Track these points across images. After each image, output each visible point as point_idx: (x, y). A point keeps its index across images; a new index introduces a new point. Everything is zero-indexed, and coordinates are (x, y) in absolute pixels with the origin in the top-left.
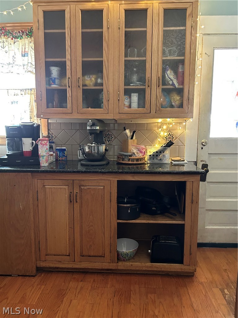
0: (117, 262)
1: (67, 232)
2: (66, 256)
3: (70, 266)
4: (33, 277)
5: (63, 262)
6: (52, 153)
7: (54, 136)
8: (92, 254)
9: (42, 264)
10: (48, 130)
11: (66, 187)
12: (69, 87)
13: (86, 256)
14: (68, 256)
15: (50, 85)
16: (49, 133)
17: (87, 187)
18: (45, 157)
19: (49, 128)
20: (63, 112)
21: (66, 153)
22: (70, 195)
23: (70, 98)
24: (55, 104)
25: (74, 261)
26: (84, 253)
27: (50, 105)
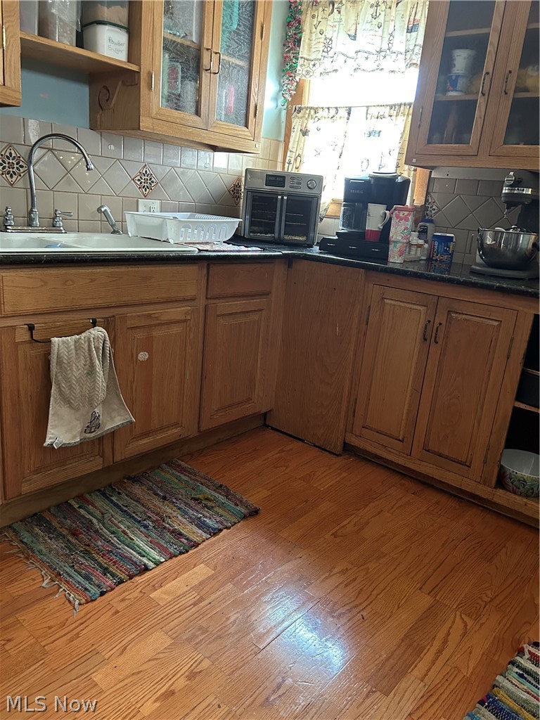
0: (495, 488)
1: (408, 396)
2: (396, 439)
3: (401, 461)
4: (335, 456)
5: (390, 449)
6: (421, 242)
7: (436, 208)
8: (446, 453)
9: (353, 440)
10: (428, 193)
11: (422, 309)
12: (483, 95)
13: (434, 453)
14: (400, 440)
15: (445, 91)
16: (426, 200)
17: (464, 316)
18: (399, 245)
19: (430, 190)
20: (459, 153)
21: (451, 247)
22: (426, 325)
23: (480, 122)
24: (445, 136)
25: (410, 455)
26: (430, 447)
27: (436, 136)
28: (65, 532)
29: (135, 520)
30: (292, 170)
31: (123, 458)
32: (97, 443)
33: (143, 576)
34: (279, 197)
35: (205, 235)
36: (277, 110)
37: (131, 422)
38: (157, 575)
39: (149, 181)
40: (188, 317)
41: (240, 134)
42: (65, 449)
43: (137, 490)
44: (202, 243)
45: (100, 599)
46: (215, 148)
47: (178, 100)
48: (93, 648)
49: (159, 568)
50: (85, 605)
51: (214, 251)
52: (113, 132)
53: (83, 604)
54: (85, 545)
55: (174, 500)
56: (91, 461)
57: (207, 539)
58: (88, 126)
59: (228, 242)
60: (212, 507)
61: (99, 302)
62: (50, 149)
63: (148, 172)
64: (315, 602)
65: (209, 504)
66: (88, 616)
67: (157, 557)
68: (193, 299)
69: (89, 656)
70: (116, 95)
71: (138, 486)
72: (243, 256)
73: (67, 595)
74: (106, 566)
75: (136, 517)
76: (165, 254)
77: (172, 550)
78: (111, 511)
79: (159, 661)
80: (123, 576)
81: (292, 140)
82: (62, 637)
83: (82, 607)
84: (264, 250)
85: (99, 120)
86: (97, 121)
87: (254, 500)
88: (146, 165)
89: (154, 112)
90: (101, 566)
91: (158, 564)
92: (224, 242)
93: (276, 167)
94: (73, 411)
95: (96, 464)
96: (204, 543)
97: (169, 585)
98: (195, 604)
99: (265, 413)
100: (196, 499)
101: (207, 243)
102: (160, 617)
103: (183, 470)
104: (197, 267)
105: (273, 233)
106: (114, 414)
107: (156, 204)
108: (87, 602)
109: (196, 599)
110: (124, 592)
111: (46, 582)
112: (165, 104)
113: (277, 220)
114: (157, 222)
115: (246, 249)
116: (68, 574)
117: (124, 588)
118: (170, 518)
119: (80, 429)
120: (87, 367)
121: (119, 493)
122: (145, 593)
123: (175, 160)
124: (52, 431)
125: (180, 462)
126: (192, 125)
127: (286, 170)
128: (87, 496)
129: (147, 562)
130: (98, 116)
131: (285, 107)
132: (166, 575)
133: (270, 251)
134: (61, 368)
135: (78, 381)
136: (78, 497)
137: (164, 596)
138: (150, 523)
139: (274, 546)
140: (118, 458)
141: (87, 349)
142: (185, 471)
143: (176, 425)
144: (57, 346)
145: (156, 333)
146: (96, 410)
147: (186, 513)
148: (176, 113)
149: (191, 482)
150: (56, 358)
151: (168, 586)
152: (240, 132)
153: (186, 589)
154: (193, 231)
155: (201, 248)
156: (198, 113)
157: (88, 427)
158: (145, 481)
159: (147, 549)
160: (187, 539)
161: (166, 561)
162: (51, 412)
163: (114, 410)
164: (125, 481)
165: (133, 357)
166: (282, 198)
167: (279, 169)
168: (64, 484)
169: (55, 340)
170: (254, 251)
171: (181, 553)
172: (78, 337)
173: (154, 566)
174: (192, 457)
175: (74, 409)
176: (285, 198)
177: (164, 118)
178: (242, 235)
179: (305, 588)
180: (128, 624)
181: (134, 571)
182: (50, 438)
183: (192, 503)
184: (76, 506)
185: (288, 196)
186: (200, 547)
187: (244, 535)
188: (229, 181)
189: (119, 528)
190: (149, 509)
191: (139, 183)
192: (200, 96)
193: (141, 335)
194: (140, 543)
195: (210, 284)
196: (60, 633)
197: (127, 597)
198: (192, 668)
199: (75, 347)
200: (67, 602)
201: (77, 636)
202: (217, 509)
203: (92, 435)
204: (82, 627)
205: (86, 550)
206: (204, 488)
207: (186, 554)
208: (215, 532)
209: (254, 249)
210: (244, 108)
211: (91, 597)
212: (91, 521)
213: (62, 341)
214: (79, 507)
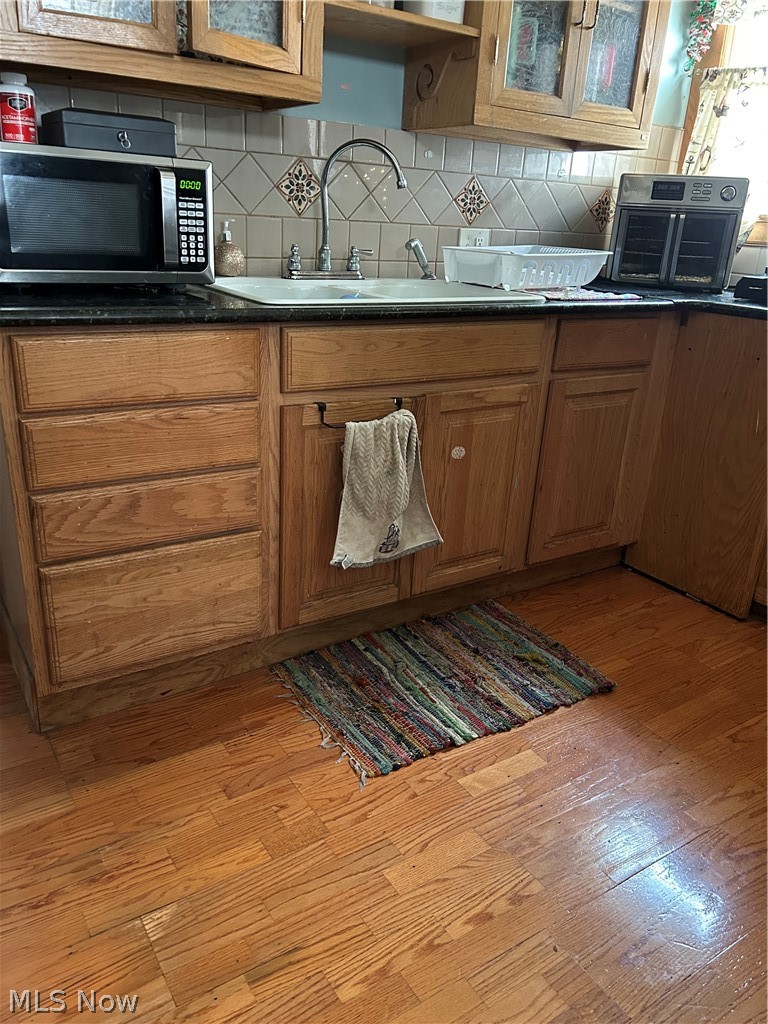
4: (735, 621)
28: (348, 680)
29: (437, 676)
30: (694, 171)
31: (424, 590)
32: (393, 567)
33: (448, 753)
34: (673, 216)
35: (555, 277)
36: (676, 79)
37: (438, 542)
38: (467, 754)
39: (476, 201)
40: (524, 399)
41: (619, 121)
42: (354, 570)
43: (439, 636)
44: (549, 290)
45: (393, 775)
46: (574, 145)
47: (531, 74)
48: (385, 836)
49: (469, 745)
50: (374, 780)
51: (569, 300)
52: (432, 131)
53: (371, 777)
54: (373, 700)
55: (490, 657)
56: (384, 590)
57: (537, 717)
58: (400, 124)
59: (587, 287)
60: (544, 673)
61: (408, 375)
62: (349, 163)
63: (476, 188)
64: (700, 832)
65: (540, 668)
66: (378, 794)
67: (468, 731)
68: (532, 372)
69: (380, 845)
70: (442, 76)
71: (440, 631)
72: (613, 306)
73: (352, 762)
74: (399, 731)
75: (438, 672)
76: (500, 306)
77: (487, 724)
78: (406, 659)
79: (471, 870)
80: (422, 749)
81: (697, 124)
82: (346, 814)
83: (370, 781)
84: (644, 297)
85: (415, 115)
86: (412, 118)
87: (607, 670)
88: (474, 178)
89: (496, 96)
90: (393, 731)
91: (468, 740)
92: (582, 287)
93: (667, 170)
94: (367, 522)
95: (388, 595)
96: (533, 722)
97: (485, 770)
98: (520, 803)
99: (626, 547)
100: (520, 659)
101: (556, 289)
102: (472, 812)
103: (501, 617)
104: (543, 325)
105: (657, 271)
106: (416, 530)
107: (484, 234)
108: (377, 776)
109: (521, 796)
110: (424, 770)
111: (326, 740)
112: (511, 81)
113: (666, 252)
114: (489, 258)
115: (617, 297)
116: (353, 735)
117: (424, 766)
118: (484, 679)
119: (374, 547)
120: (388, 463)
121: (416, 637)
122: (451, 777)
123: (515, 169)
124: (342, 546)
125: (497, 604)
126: (548, 111)
127: (684, 173)
128: (375, 636)
129: (454, 735)
130: (415, 110)
131: (690, 73)
132: (480, 757)
133: (653, 299)
134: (356, 464)
135: (376, 482)
136: (364, 635)
137: (477, 785)
138: (458, 683)
139: (636, 741)
140: (417, 590)
141: (389, 439)
142: (504, 617)
143: (495, 552)
144: (353, 433)
145: (479, 420)
146: (396, 523)
147: (506, 676)
148: (526, 95)
149: (513, 634)
150: (350, 449)
151: (483, 772)
152: (619, 118)
153: (507, 780)
154: (538, 272)
155: (549, 297)
156: (558, 92)
157: (384, 544)
158: (449, 625)
159: (452, 716)
160: (509, 712)
161: (479, 737)
162: (341, 521)
163: (417, 524)
164: (424, 621)
165: (445, 453)
166: (678, 217)
167: (672, 171)
168: (348, 616)
169: (350, 425)
170: (628, 299)
171: (500, 730)
172: (378, 422)
173: (463, 742)
174: (514, 599)
175: (368, 519)
176: (682, 216)
177: (508, 104)
178: (608, 277)
179: (685, 808)
180: (429, 814)
181: (436, 744)
182: (339, 555)
183: (515, 664)
184: (362, 648)
185: (686, 213)
186: (527, 725)
187: (590, 718)
188: (592, 196)
189: (417, 684)
190: (456, 663)
191: (462, 204)
192: (563, 66)
193: (457, 422)
194: (444, 707)
195: (558, 350)
196: (343, 809)
197: (428, 778)
198: (517, 889)
199: (375, 436)
200: (352, 771)
201: (365, 817)
202: (550, 677)
203: (388, 555)
204: (370, 807)
205: (375, 708)
206: (532, 645)
207: (507, 733)
208: (549, 709)
209: (629, 296)
210: (627, 79)
211: (381, 770)
212: (380, 669)
213: (360, 426)
214: (365, 650)
